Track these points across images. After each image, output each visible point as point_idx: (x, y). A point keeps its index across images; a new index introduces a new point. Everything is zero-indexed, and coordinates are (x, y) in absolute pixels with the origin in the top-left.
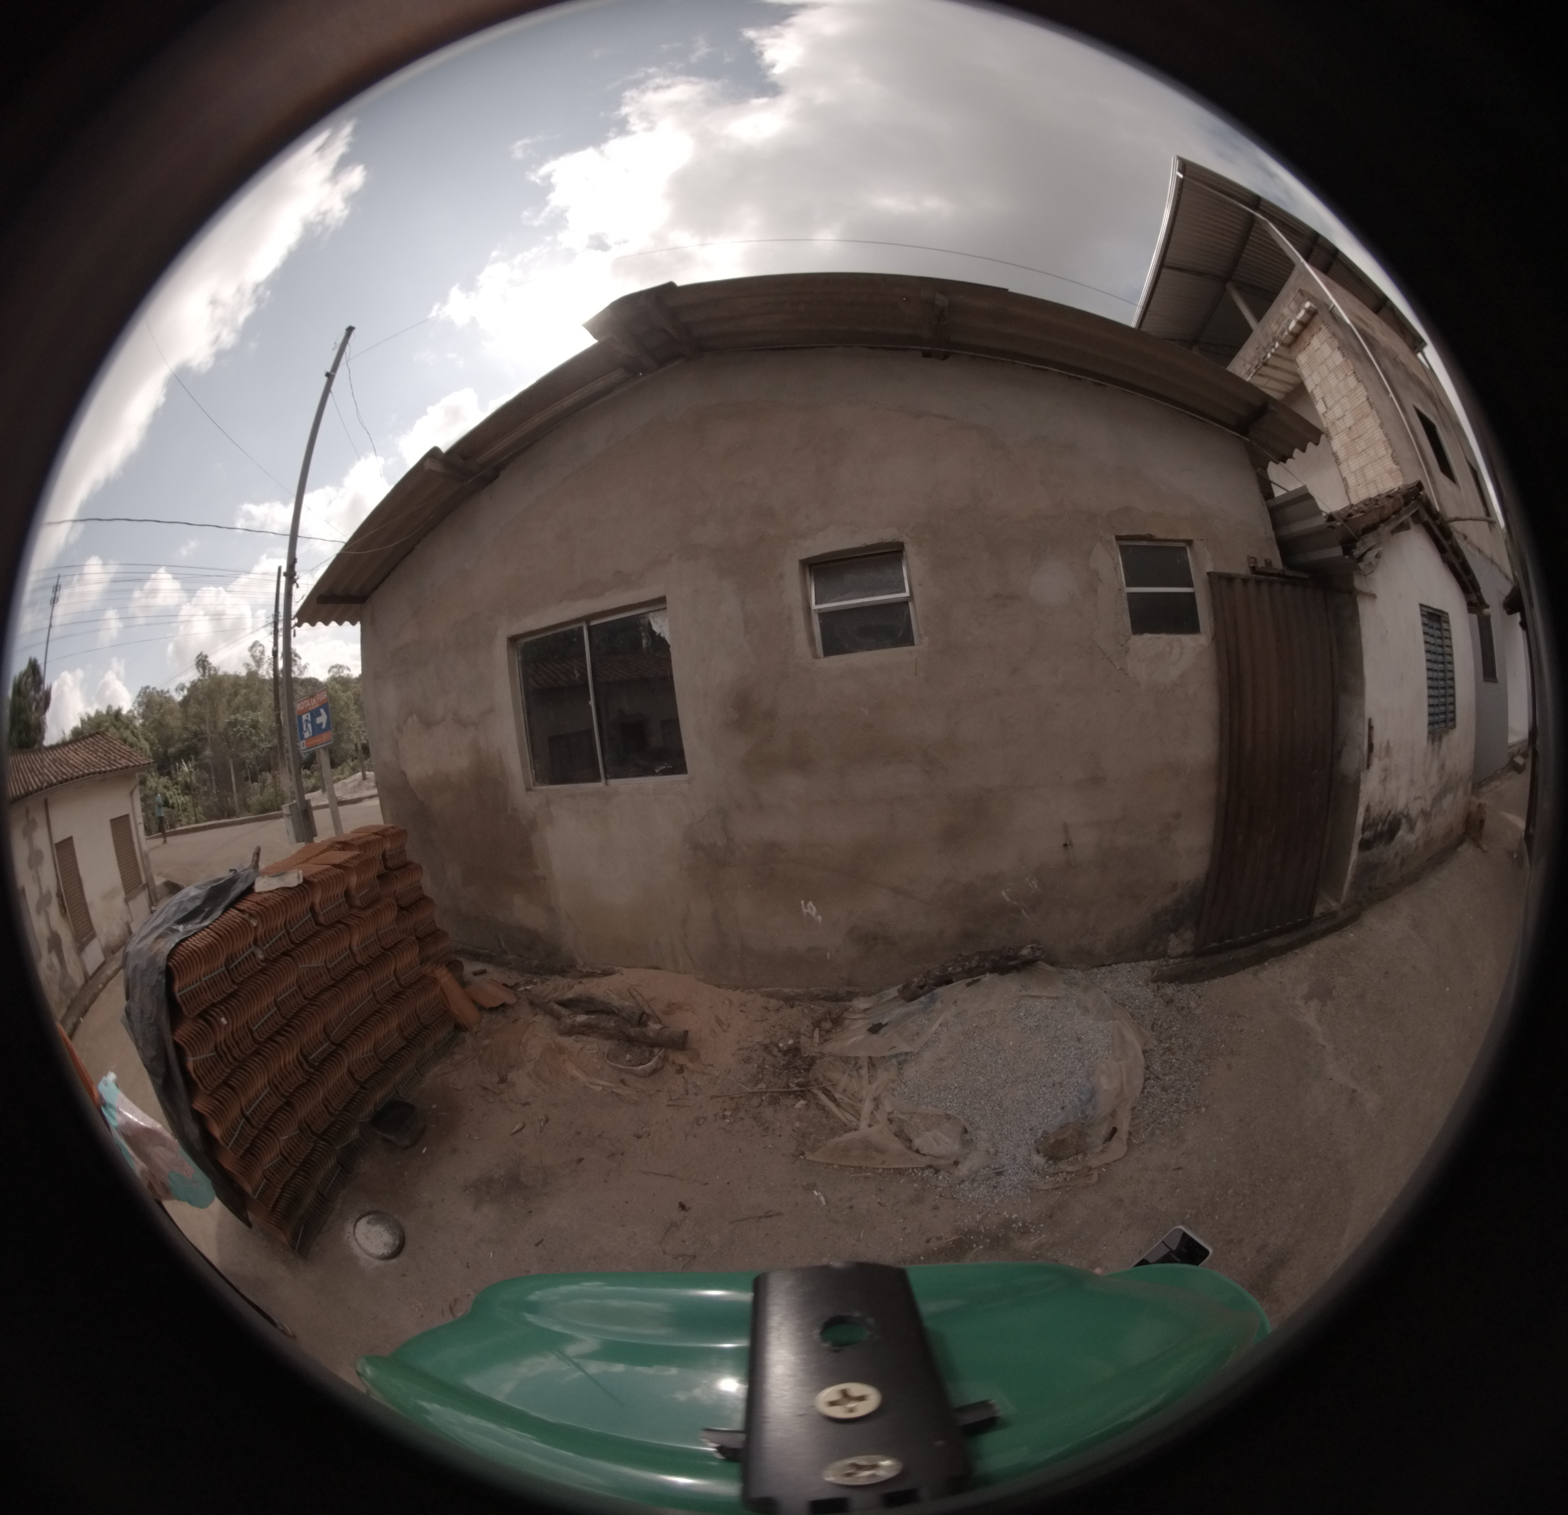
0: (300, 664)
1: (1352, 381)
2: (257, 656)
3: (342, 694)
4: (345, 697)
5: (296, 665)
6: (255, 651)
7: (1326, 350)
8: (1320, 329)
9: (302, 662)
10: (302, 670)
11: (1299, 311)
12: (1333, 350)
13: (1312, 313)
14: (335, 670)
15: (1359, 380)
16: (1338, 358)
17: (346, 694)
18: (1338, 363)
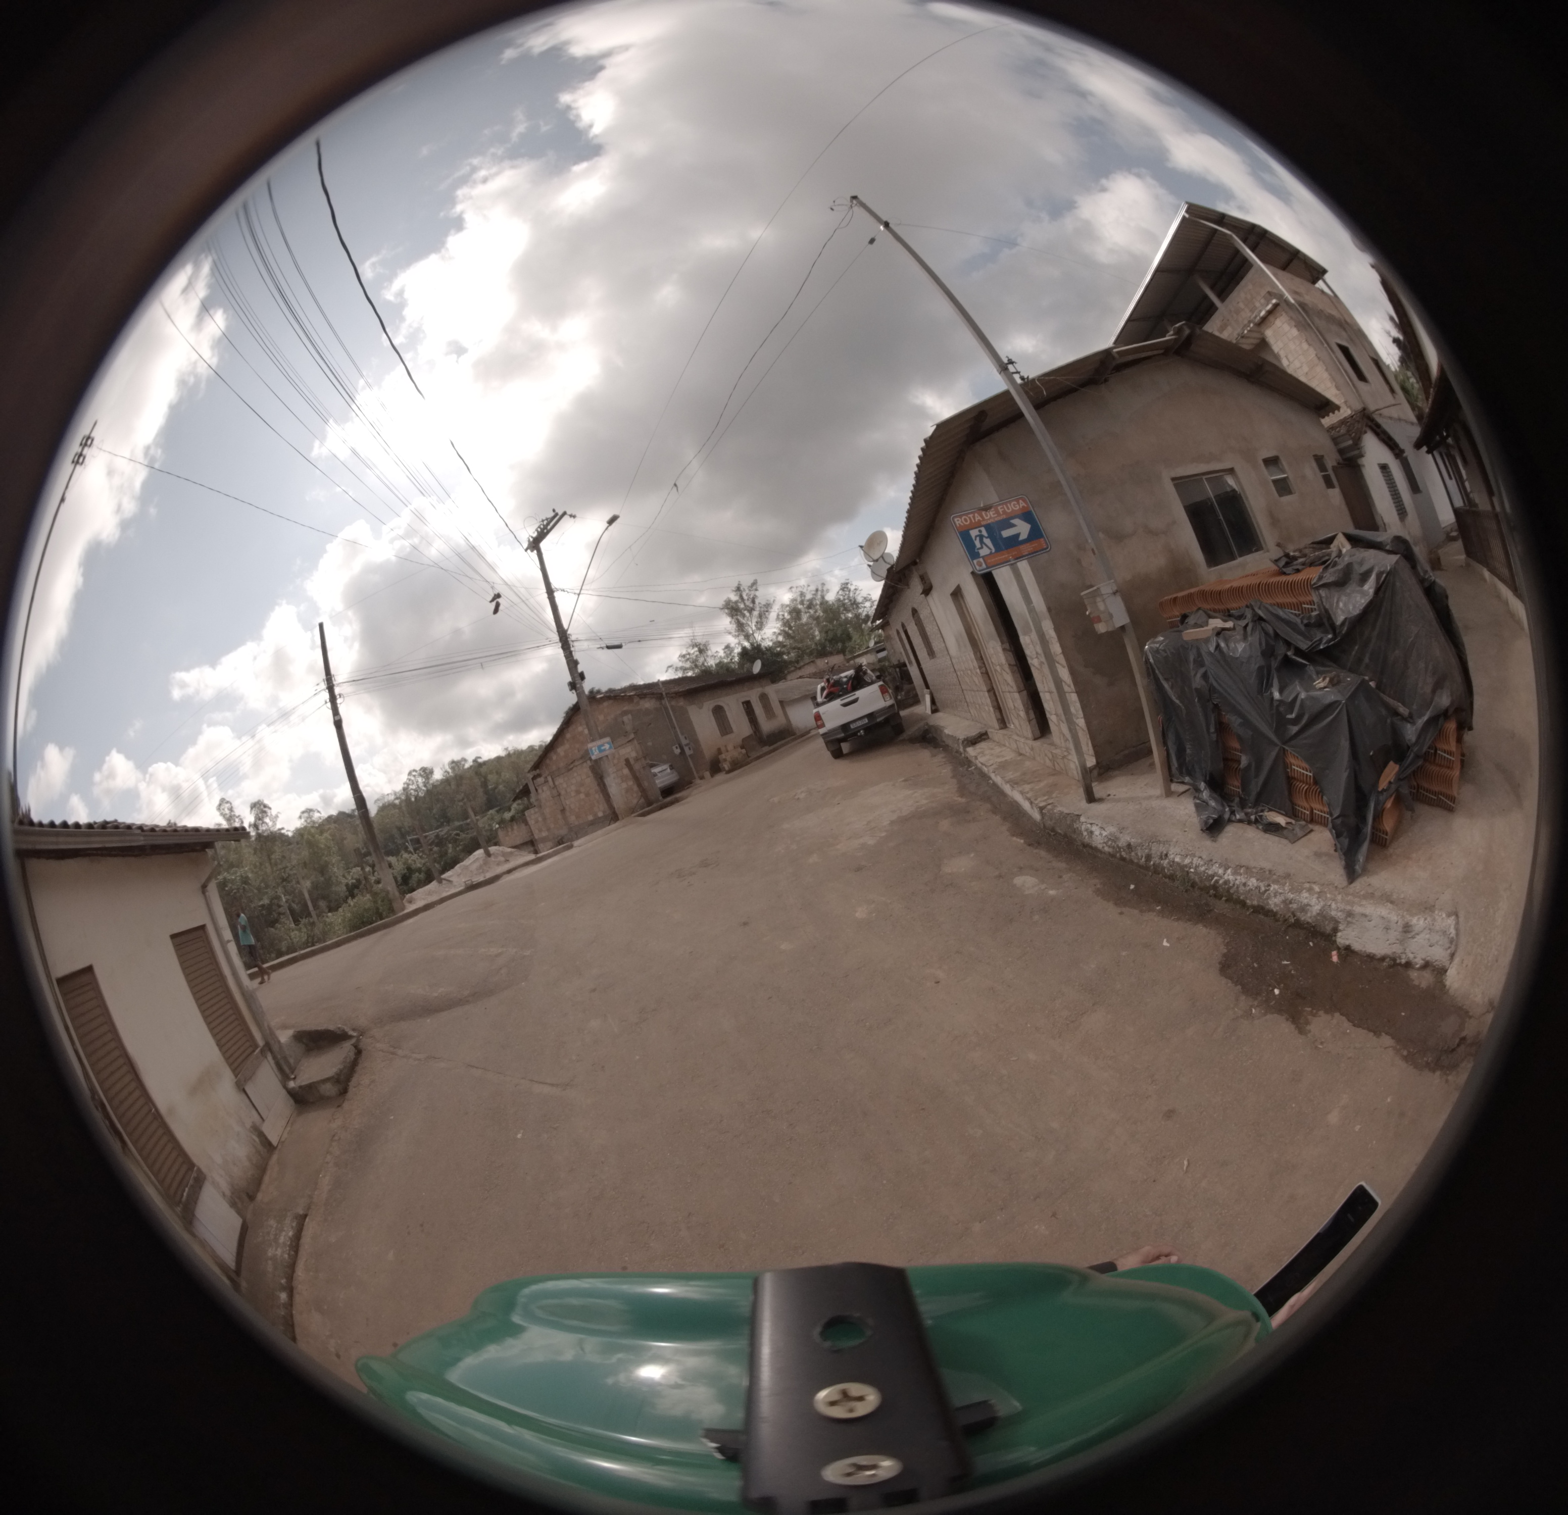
0: (271, 815)
1: (1305, 346)
2: (226, 814)
3: (320, 837)
4: (323, 840)
5: (267, 816)
6: (223, 809)
7: (1286, 327)
8: (1282, 315)
9: (274, 812)
10: (274, 820)
11: (1267, 305)
12: (1291, 328)
13: (1276, 306)
14: (306, 815)
15: (1310, 345)
16: (1295, 332)
17: (323, 837)
18: (1294, 335)
